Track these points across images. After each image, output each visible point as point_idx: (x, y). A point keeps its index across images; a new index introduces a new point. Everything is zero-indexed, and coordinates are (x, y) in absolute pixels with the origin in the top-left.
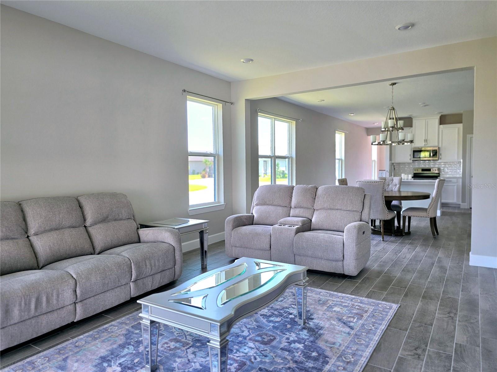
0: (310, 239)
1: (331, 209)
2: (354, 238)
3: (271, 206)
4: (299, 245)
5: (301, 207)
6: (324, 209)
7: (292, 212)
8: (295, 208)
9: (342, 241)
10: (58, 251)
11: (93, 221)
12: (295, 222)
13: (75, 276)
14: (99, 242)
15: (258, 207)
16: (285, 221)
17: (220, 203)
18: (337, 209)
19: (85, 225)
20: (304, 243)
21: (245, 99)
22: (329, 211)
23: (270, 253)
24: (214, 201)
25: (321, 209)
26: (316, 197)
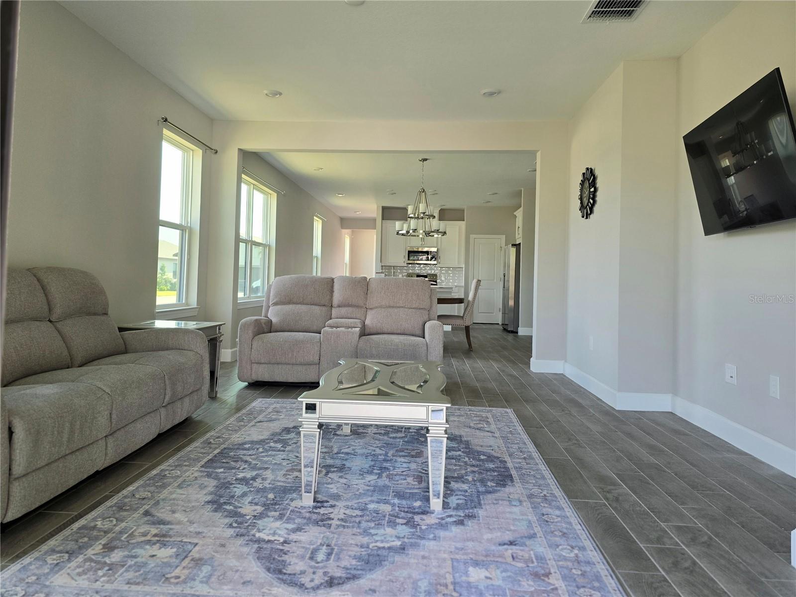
0: (382, 342)
1: (390, 307)
2: (441, 338)
3: (300, 305)
4: (366, 352)
5: (349, 306)
6: (381, 307)
7: (335, 312)
8: (339, 306)
9: (425, 343)
10: (29, 359)
11: (62, 313)
12: (351, 323)
13: (108, 390)
14: (77, 348)
15: (279, 307)
16: (336, 323)
17: (188, 306)
18: (399, 307)
19: (49, 319)
20: (374, 349)
21: (239, 149)
22: (390, 310)
23: (318, 368)
24: (179, 301)
25: (376, 307)
26: (369, 291)
